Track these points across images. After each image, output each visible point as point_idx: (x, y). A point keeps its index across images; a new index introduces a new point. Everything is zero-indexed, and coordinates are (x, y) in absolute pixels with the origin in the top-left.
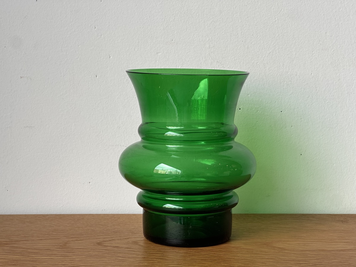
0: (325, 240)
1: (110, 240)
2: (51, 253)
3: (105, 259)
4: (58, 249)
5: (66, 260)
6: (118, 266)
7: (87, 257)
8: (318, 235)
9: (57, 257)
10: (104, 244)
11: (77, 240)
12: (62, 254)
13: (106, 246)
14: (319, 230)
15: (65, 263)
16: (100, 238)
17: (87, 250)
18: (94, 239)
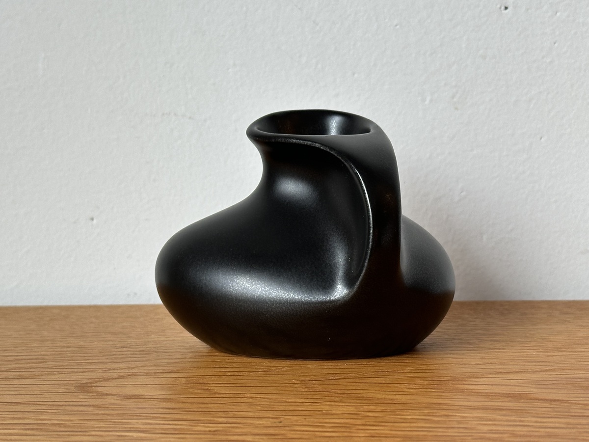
1: (123, 377)
10: (99, 389)
11: (20, 377)
13: (103, 395)
16: (92, 371)
17: (38, 407)
18: (73, 372)
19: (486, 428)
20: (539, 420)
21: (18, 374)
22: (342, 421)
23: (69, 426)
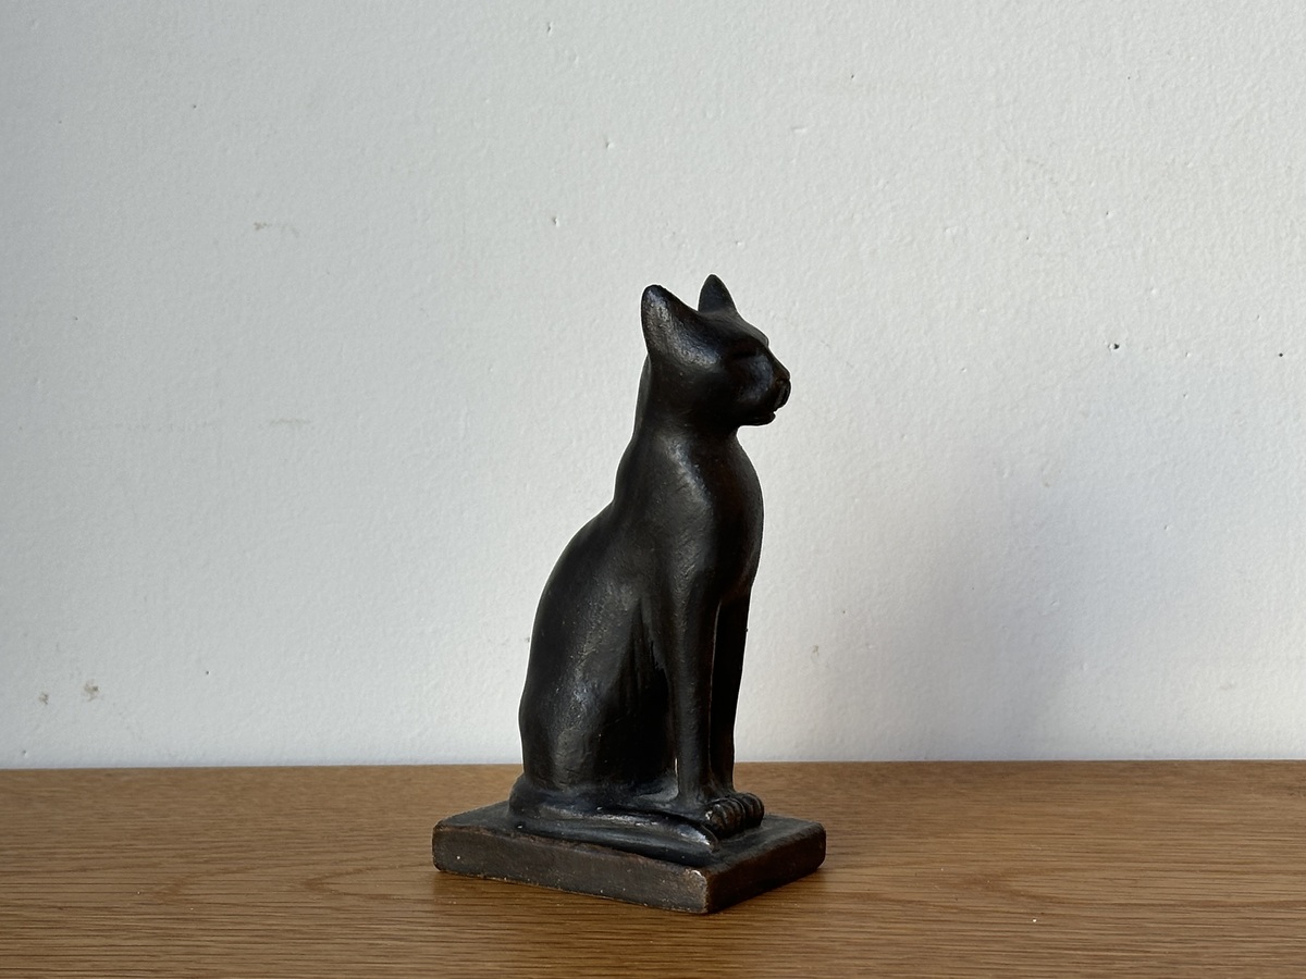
0: (1217, 863)
1: (359, 871)
2: (114, 923)
3: (329, 947)
4: (144, 909)
5: (167, 953)
6: (374, 977)
7: (257, 939)
8: (1190, 845)
9: (134, 938)
10: (332, 887)
11: (226, 871)
12: (157, 929)
13: (339, 894)
14: (1194, 824)
15: (159, 965)
16: (317, 864)
17: (261, 909)
18: (294, 865)
19: (817, 935)
20: (883, 925)
21: (223, 866)
22: (642, 927)
23: (306, 933)
